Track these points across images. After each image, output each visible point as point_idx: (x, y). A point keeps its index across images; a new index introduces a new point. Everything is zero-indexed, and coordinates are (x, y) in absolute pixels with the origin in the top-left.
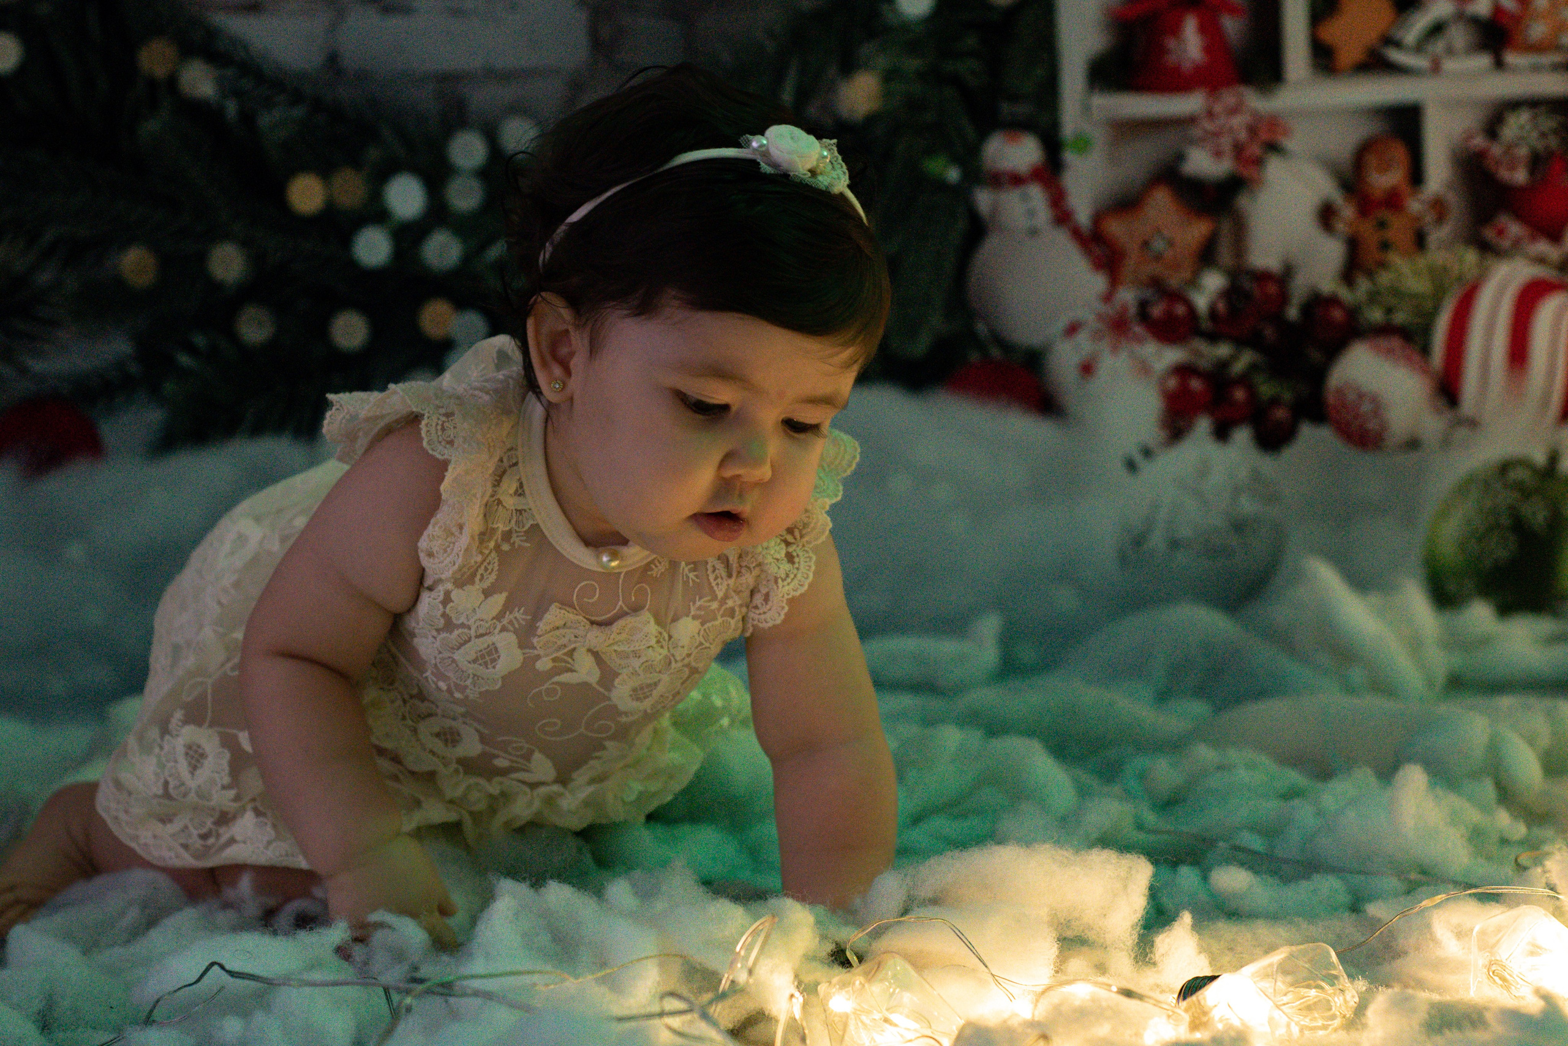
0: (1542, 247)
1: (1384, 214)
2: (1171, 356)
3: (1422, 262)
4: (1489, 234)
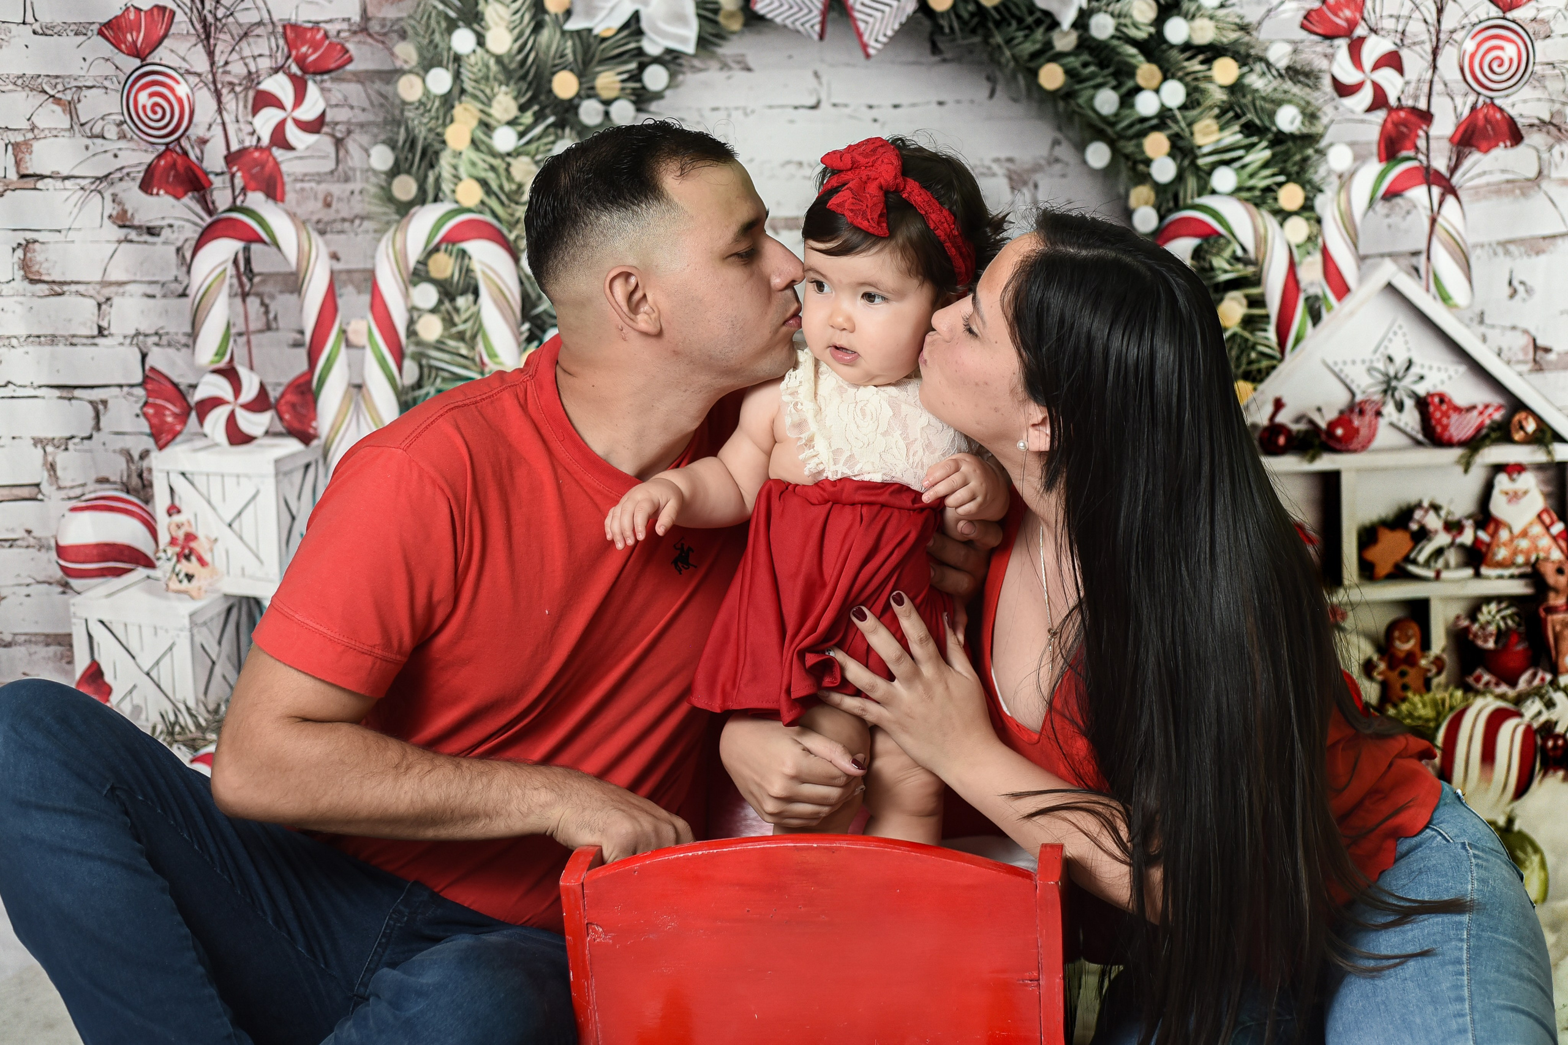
0: (1504, 688)
1: (1404, 668)
3: (1427, 697)
4: (1470, 680)
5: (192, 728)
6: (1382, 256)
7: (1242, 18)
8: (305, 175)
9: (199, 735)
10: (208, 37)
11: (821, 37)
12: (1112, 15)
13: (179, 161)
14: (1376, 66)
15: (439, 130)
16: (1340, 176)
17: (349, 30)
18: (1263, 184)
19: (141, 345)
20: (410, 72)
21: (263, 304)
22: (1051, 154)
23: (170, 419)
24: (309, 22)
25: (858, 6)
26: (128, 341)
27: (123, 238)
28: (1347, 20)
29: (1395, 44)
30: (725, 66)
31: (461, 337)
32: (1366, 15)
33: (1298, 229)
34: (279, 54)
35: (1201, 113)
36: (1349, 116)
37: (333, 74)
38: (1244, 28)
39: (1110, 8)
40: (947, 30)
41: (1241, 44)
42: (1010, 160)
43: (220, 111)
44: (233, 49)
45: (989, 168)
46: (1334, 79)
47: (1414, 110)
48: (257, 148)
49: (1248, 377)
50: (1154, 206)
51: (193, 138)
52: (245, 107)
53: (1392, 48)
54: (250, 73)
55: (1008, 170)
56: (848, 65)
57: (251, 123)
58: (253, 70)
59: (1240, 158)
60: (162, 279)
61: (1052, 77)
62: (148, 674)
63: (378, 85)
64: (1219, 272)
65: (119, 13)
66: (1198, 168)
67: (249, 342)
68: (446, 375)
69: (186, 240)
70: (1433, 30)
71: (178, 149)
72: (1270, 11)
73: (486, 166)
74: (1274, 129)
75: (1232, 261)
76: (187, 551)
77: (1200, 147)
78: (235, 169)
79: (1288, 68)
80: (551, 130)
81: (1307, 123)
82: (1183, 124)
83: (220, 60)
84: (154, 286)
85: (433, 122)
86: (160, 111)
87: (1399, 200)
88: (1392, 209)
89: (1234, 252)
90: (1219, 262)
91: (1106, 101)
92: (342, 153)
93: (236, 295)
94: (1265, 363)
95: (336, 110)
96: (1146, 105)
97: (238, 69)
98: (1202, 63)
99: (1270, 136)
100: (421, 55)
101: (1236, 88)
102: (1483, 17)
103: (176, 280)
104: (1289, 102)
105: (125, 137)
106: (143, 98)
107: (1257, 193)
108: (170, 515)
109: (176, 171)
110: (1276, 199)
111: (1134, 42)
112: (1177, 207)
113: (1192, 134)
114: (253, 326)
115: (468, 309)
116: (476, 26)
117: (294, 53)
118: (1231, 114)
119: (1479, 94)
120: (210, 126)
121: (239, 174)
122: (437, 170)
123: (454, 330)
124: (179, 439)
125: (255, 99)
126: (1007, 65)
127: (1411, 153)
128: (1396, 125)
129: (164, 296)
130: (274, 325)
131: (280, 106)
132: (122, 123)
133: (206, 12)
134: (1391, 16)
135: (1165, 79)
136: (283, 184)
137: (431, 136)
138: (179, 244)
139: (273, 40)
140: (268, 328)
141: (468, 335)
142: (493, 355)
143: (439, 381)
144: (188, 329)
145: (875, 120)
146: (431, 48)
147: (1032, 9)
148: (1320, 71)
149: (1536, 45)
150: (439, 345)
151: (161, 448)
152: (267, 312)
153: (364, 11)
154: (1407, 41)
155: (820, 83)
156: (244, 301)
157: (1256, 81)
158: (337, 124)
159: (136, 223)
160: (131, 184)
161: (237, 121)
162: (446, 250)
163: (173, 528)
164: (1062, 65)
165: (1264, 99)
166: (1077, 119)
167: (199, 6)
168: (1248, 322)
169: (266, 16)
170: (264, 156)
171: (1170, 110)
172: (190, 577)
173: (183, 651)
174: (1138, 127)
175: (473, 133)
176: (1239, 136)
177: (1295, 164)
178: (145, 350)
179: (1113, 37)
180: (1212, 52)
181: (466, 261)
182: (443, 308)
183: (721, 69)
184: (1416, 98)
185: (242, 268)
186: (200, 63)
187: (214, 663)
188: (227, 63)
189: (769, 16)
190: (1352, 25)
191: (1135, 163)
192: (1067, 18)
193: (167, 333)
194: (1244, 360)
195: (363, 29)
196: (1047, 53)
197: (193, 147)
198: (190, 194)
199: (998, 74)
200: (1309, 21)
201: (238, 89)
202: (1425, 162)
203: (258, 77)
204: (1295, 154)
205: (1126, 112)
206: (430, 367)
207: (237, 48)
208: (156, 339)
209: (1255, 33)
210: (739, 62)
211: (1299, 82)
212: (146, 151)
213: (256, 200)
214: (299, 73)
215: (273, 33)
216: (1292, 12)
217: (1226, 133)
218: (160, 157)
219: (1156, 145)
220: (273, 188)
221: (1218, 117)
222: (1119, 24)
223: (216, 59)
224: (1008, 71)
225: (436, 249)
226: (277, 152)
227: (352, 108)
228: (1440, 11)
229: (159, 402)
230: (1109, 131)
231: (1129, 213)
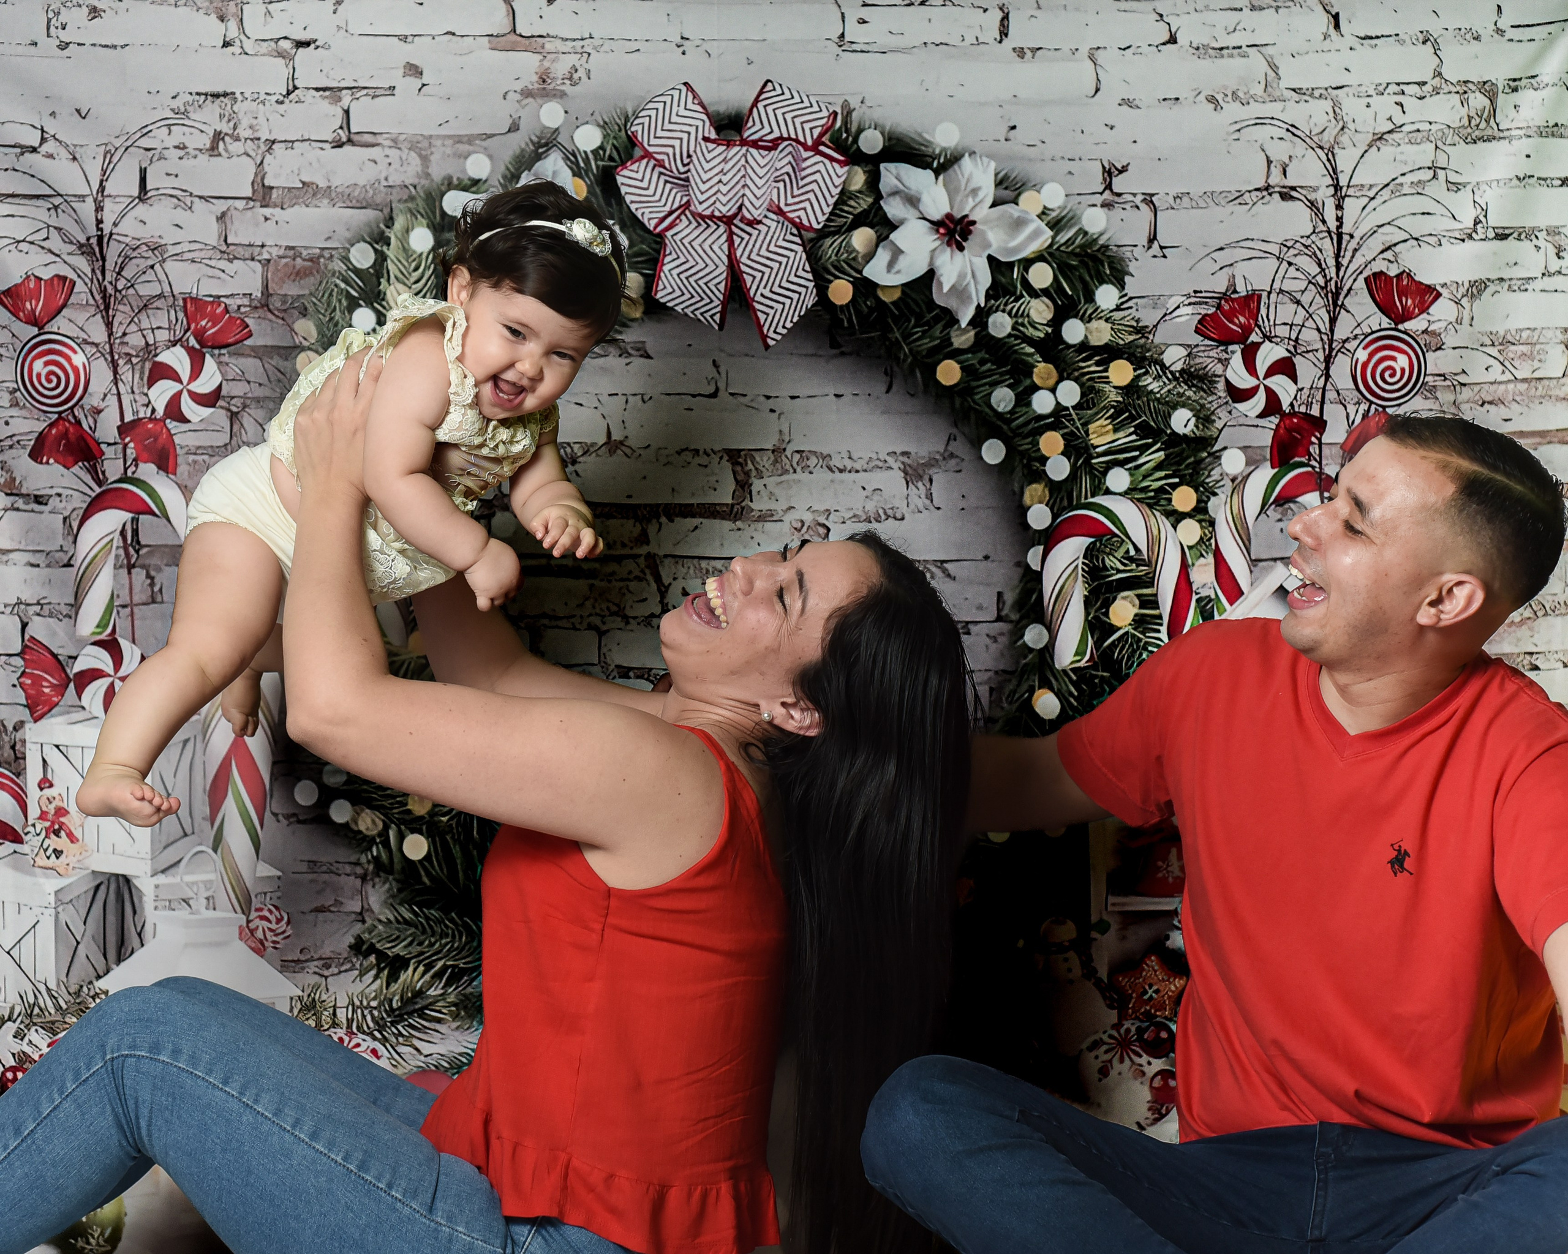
2: (1158, 1064)
5: (52, 1011)
6: (1275, 560)
7: (1138, 321)
8: (199, 448)
9: (59, 1018)
10: (107, 308)
11: (721, 326)
12: (1010, 314)
13: (71, 430)
14: (1270, 373)
16: (1233, 480)
17: (250, 306)
18: (1156, 485)
19: (22, 615)
20: (309, 349)
21: (148, 576)
22: (946, 450)
23: (47, 690)
24: (211, 296)
25: (758, 298)
26: (9, 609)
27: (9, 506)
28: (1240, 326)
29: (1287, 350)
30: (624, 353)
32: (1261, 323)
33: (1190, 531)
34: (178, 327)
35: (1097, 414)
36: (1242, 420)
37: (232, 348)
38: (1141, 331)
39: (1009, 308)
40: (846, 324)
41: (1137, 347)
42: (905, 454)
43: (116, 382)
44: (132, 320)
45: (886, 461)
46: (1228, 383)
47: (1307, 416)
48: (150, 419)
50: (1047, 505)
51: (86, 407)
52: (141, 379)
53: (1287, 355)
54: (147, 344)
55: (903, 463)
56: (747, 355)
57: (146, 395)
58: (151, 342)
59: (1135, 458)
60: (48, 549)
61: (949, 373)
62: (8, 953)
63: (276, 361)
64: (1112, 572)
65: (19, 281)
66: (1092, 467)
67: (132, 614)
69: (74, 510)
70: (1325, 338)
71: (70, 417)
72: (1165, 315)
74: (1169, 431)
75: (1125, 561)
76: (56, 827)
77: (1094, 447)
78: (127, 440)
79: (1182, 371)
81: (1201, 427)
82: (1078, 424)
83: (118, 331)
84: (38, 555)
86: (55, 380)
87: (1292, 505)
88: (1284, 514)
89: (1128, 551)
90: (1111, 562)
91: (1003, 398)
92: (236, 427)
93: (121, 567)
95: (231, 383)
96: (1043, 403)
97: (135, 340)
98: (1097, 364)
99: (1164, 438)
100: (320, 333)
101: (1132, 389)
102: (1375, 328)
103: (61, 549)
104: (1184, 406)
105: (17, 404)
106: (38, 366)
107: (1152, 494)
108: (41, 789)
109: (68, 440)
110: (1170, 500)
111: (1030, 341)
112: (1071, 506)
113: (1088, 435)
114: (137, 599)
116: (376, 305)
117: (193, 326)
118: (1126, 415)
119: (1371, 403)
120: (105, 395)
121: (132, 445)
124: (54, 711)
125: (151, 371)
126: (905, 360)
127: (1303, 460)
128: (1289, 430)
129: (48, 566)
130: (159, 599)
131: (177, 378)
132: (15, 390)
133: (106, 283)
134: (1285, 324)
135: (1060, 380)
136: (176, 456)
138: (66, 514)
139: (172, 312)
140: (154, 602)
144: (72, 601)
145: (772, 411)
146: (331, 325)
147: (931, 304)
148: (1216, 376)
149: (1427, 355)
151: (36, 721)
152: (152, 585)
153: (266, 287)
154: (1300, 350)
155: (719, 373)
156: (129, 573)
157: (1152, 384)
158: (233, 398)
159: (24, 491)
160: (22, 451)
161: (133, 392)
163: (44, 801)
164: (959, 362)
165: (1158, 400)
166: (973, 417)
167: (100, 278)
168: (1140, 622)
169: (167, 289)
170: (158, 428)
171: (1067, 409)
172: (58, 853)
173: (47, 931)
174: (1034, 425)
176: (1134, 437)
177: (1187, 467)
178: (25, 620)
179: (1010, 335)
180: (1109, 353)
183: (620, 356)
184: (1309, 405)
185: (129, 541)
186: (98, 333)
187: (78, 943)
188: (125, 334)
189: (669, 304)
190: (1247, 331)
191: (1030, 460)
192: (966, 316)
193: (50, 603)
195: (263, 303)
196: (946, 350)
197: (86, 417)
198: (80, 464)
199: (896, 369)
200: (1203, 326)
201: (135, 360)
202: (1317, 470)
203: (156, 348)
204: (1188, 457)
205: (1024, 409)
207: (136, 319)
208: (37, 608)
209: (1151, 337)
210: (638, 350)
211: (1194, 385)
212: (38, 419)
213: (147, 471)
214: (197, 346)
215: (173, 306)
216: (1188, 316)
217: (1121, 434)
218: (51, 425)
219: (1051, 443)
220: (165, 461)
221: (1112, 418)
222: (1016, 323)
223: (114, 330)
224: (906, 366)
226: (171, 424)
227: (249, 382)
228: (1333, 321)
229: (36, 672)
230: (1005, 427)
231: (1023, 510)
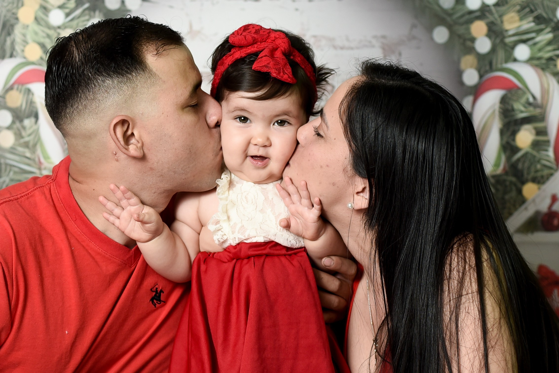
15: (14, 11)
18: (547, 55)
22: (410, 34)
31: (26, 145)
35: (508, 9)
45: (371, 42)
49: (534, 180)
50: (476, 69)
55: (382, 43)
59: (533, 38)
64: (517, 112)
66: (505, 44)
68: (16, 169)
73: (44, 35)
74: (555, 20)
75: (527, 105)
77: (507, 31)
80: (87, 12)
82: (496, 16)
85: (10, 5)
89: (528, 99)
90: (518, 106)
94: (546, 172)
96: (473, 2)
99: (553, 24)
107: (544, 61)
110: (555, 65)
112: (491, 69)
113: (502, 22)
115: (31, 127)
118: (527, 10)
122: (12, 36)
123: (22, 141)
137: (9, 15)
141: (31, 144)
142: (47, 157)
143: (11, 173)
145: (297, 10)
150: (12, 150)
162: (17, 89)
166: (427, 11)
168: (536, 145)
171: (488, 6)
174: (467, 17)
175: (36, 12)
176: (532, 24)
181: (31, 96)
182: (15, 126)
191: (465, 40)
194: (533, 169)
205: (459, 7)
206: (6, 164)
217: (524, 22)
219: (479, 29)
221: (519, 11)
225: (11, 88)
230: (448, 19)
231: (459, 73)
